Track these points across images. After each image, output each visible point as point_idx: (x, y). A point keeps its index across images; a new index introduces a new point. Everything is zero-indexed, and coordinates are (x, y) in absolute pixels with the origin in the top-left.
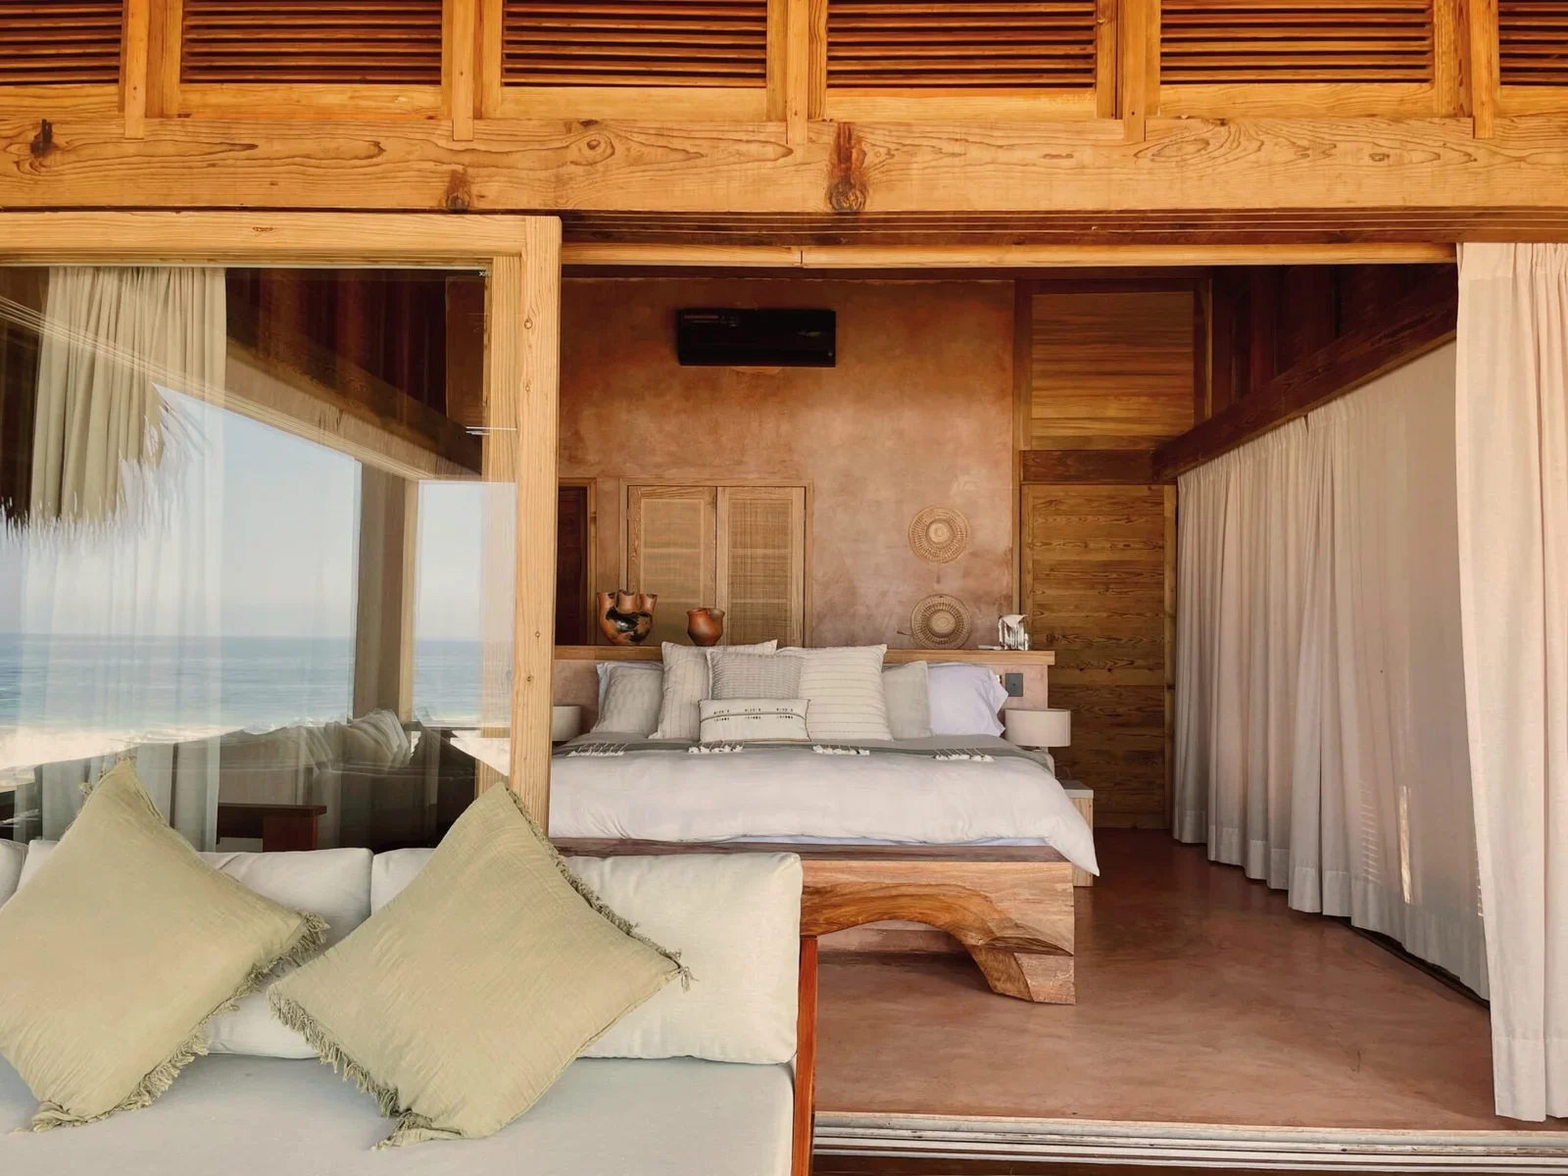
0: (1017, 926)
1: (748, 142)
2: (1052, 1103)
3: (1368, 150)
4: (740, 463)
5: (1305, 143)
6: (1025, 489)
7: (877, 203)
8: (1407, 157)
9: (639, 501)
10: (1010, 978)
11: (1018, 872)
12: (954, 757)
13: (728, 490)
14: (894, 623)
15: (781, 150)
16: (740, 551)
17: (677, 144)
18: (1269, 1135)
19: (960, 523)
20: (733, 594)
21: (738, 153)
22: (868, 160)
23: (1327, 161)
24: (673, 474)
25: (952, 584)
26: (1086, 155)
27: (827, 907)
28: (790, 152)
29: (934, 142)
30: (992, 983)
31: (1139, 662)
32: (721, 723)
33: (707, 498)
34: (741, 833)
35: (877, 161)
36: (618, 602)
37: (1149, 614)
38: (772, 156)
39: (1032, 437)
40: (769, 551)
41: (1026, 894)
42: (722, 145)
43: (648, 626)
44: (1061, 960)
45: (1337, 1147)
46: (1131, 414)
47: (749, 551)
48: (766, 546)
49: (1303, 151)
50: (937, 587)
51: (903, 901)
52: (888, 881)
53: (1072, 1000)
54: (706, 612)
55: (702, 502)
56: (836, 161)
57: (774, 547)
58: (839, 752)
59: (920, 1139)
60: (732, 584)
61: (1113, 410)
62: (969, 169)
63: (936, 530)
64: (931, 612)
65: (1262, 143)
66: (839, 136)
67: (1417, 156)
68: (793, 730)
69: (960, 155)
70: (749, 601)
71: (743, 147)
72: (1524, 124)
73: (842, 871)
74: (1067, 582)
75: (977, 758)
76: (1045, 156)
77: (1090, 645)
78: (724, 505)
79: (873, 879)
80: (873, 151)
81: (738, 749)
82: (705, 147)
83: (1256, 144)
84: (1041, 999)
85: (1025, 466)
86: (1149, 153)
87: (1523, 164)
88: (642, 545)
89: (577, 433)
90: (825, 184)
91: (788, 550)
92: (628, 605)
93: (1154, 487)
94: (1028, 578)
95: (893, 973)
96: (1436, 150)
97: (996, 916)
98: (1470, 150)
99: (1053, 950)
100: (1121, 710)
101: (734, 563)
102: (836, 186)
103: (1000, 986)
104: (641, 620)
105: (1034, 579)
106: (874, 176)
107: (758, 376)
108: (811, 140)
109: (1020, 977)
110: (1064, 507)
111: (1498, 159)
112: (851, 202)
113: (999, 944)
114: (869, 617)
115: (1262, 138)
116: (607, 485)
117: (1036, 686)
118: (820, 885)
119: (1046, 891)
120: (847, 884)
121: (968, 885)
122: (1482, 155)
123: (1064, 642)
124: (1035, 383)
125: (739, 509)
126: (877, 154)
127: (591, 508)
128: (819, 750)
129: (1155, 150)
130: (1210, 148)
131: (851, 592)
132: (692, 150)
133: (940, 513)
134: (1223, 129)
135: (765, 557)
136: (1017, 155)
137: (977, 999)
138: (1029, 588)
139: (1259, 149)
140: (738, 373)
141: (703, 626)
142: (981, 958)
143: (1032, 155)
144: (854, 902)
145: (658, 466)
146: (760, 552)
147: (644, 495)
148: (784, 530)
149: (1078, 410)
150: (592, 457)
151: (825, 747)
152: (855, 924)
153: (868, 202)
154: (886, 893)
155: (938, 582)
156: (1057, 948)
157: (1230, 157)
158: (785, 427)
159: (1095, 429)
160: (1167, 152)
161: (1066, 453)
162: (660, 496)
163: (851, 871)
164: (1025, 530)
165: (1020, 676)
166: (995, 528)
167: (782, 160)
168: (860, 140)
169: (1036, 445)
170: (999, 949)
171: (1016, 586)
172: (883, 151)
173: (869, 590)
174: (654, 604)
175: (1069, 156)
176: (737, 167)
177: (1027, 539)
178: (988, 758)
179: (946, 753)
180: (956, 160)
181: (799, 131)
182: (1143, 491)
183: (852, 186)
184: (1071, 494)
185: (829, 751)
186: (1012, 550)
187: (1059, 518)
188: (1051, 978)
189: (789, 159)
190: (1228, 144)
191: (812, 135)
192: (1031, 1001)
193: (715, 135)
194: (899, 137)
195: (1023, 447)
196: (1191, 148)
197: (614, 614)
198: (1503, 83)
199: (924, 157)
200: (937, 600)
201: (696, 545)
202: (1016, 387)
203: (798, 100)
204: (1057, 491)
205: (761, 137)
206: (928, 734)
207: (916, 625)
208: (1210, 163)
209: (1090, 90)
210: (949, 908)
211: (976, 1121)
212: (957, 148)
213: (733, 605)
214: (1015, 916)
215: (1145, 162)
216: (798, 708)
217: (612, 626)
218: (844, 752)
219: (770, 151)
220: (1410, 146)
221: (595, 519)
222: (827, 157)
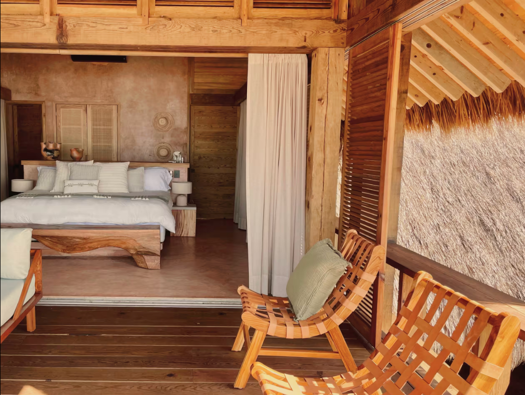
0: (144, 248)
1: (33, 22)
2: (132, 293)
3: (212, 29)
4: (95, 96)
5: (193, 26)
6: (192, 107)
7: (71, 41)
8: (222, 31)
9: (60, 109)
10: (142, 263)
11: (144, 232)
12: (137, 199)
13: (91, 106)
14: (148, 152)
15: (42, 24)
16: (95, 127)
17: (11, 22)
18: (186, 300)
19: (170, 118)
20: (93, 142)
21: (30, 25)
22: (68, 28)
23: (199, 32)
24: (71, 100)
25: (167, 139)
26: (131, 28)
27: (88, 243)
28: (45, 25)
29: (87, 23)
30: (138, 264)
31: (228, 166)
32: (70, 188)
33: (84, 108)
34: (67, 222)
35: (71, 28)
36: (48, 146)
37: (231, 150)
38: (40, 26)
39: (194, 89)
40: (106, 127)
41: (146, 239)
42: (25, 22)
43: (58, 154)
44: (157, 257)
45: (202, 303)
46: (227, 82)
47: (98, 127)
48: (104, 126)
49: (193, 29)
50: (162, 140)
51: (110, 241)
52: (105, 236)
53: (159, 268)
54: (77, 150)
55: (82, 110)
56: (58, 28)
57: (107, 126)
58: (101, 197)
59: (91, 302)
60: (93, 138)
61: (221, 80)
62: (98, 31)
63: (161, 121)
64: (160, 148)
65: (182, 26)
66: (59, 20)
67: (225, 31)
68: (93, 190)
69: (95, 27)
70: (98, 144)
71: (31, 23)
72: (256, 21)
73: (92, 233)
74: (205, 139)
75: (144, 199)
76: (120, 28)
77: (212, 160)
78: (89, 110)
79: (101, 235)
80: (69, 25)
81: (70, 196)
82: (20, 23)
83: (180, 26)
84: (150, 268)
85: (192, 99)
86: (149, 28)
87: (255, 34)
88: (61, 124)
89: (38, 85)
90: (56, 35)
91: (112, 127)
92: (51, 147)
93: (234, 107)
94: (193, 138)
95: (114, 262)
96: (231, 29)
97: (138, 245)
98: (240, 30)
99: (154, 254)
100: (222, 181)
101: (93, 131)
102: (59, 36)
103: (140, 265)
104: (55, 152)
105: (195, 137)
106: (70, 33)
107: (100, 66)
108: (51, 22)
109: (144, 262)
110: (204, 114)
111: (248, 32)
112: (63, 40)
113: (139, 253)
114: (140, 150)
115: (182, 24)
116: (49, 104)
117: (184, 175)
118: (85, 237)
119: (152, 237)
120: (93, 237)
121: (129, 236)
122: (243, 31)
123: (204, 159)
124: (196, 70)
125: (94, 113)
126: (71, 26)
127: (43, 111)
128: (95, 197)
129: (151, 27)
130: (167, 27)
131: (134, 141)
132: (16, 24)
133: (163, 115)
134: (170, 21)
135: (104, 129)
136: (111, 27)
137: (133, 268)
138: (193, 141)
139: (181, 28)
140: (93, 64)
141: (75, 154)
142: (135, 257)
143: (116, 28)
144: (96, 241)
145: (66, 97)
146: (102, 127)
147: (62, 107)
148: (110, 120)
149: (210, 80)
150: (43, 94)
151: (97, 195)
152: (98, 248)
153: (68, 41)
154: (105, 239)
155: (163, 138)
156: (155, 254)
157: (173, 30)
158: (110, 84)
159: (214, 86)
160: (155, 28)
161: (205, 95)
162: (68, 107)
163: (94, 233)
164: (192, 121)
165: (179, 171)
166: (181, 121)
167: (43, 27)
168: (65, 22)
169: (195, 92)
170: (139, 255)
171: (188, 140)
172: (72, 25)
173: (140, 141)
174: (61, 146)
175: (127, 28)
176: (30, 29)
177: (192, 124)
178: (147, 199)
179: (135, 197)
180: (94, 29)
181: (47, 19)
182: (230, 108)
183: (63, 36)
184: (207, 109)
185: (98, 197)
186: (187, 128)
187: (203, 118)
188: (153, 262)
189: (45, 27)
190: (172, 26)
191: (52, 20)
192: (148, 269)
193: (23, 19)
194: (77, 21)
195: (191, 92)
196: (162, 27)
197: (46, 150)
198: (254, 7)
199: (84, 27)
200: (163, 145)
201: (80, 125)
202: (189, 71)
203: (47, 9)
204: (202, 108)
205: (36, 20)
206: (142, 190)
207: (155, 152)
208: (167, 32)
209: (135, 7)
210: (124, 243)
211: (108, 298)
212: (94, 25)
213: (93, 146)
214: (143, 245)
215: (148, 31)
216: (96, 183)
217: (45, 154)
218: (103, 197)
219: (39, 24)
220: (223, 28)
221: (45, 115)
222: (56, 27)
